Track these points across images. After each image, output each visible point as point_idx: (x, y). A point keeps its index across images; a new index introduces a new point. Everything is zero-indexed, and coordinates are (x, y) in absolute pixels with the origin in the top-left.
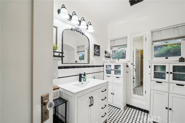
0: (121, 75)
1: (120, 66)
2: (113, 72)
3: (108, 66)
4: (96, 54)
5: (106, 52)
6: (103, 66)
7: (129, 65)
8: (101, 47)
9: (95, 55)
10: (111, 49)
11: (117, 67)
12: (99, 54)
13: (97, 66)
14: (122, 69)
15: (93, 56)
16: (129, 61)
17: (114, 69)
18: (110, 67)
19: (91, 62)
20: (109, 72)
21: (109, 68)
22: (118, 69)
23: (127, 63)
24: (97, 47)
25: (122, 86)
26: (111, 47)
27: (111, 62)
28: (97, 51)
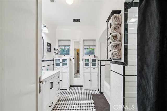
0: (67, 66)
1: (66, 60)
2: (61, 65)
3: (57, 60)
4: (48, 50)
5: (55, 49)
6: (53, 60)
7: (72, 59)
8: (52, 45)
9: (48, 51)
10: (59, 47)
11: (64, 60)
12: (50, 50)
13: (48, 61)
14: (67, 62)
15: (46, 52)
16: (72, 57)
17: (62, 62)
18: (59, 61)
19: (44, 57)
20: (58, 65)
21: (58, 61)
22: (64, 62)
24: (49, 45)
26: (59, 45)
27: (59, 57)
28: (49, 47)
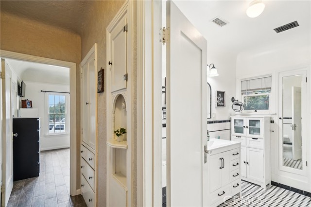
0: (261, 135)
1: (259, 121)
2: (246, 131)
3: (237, 121)
4: (220, 104)
5: (233, 100)
6: (230, 121)
7: (276, 119)
8: (226, 94)
9: (218, 105)
10: (242, 94)
11: (253, 123)
12: (223, 104)
13: (220, 122)
14: (261, 125)
15: (216, 107)
16: (276, 114)
17: (248, 126)
18: (241, 122)
19: (213, 116)
20: (239, 130)
21: (239, 124)
22: (254, 125)
23: (272, 116)
24: (221, 94)
25: (262, 152)
26: (242, 91)
27: (243, 115)
28: (221, 99)
